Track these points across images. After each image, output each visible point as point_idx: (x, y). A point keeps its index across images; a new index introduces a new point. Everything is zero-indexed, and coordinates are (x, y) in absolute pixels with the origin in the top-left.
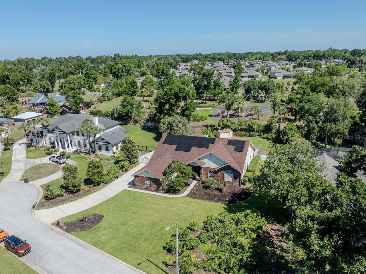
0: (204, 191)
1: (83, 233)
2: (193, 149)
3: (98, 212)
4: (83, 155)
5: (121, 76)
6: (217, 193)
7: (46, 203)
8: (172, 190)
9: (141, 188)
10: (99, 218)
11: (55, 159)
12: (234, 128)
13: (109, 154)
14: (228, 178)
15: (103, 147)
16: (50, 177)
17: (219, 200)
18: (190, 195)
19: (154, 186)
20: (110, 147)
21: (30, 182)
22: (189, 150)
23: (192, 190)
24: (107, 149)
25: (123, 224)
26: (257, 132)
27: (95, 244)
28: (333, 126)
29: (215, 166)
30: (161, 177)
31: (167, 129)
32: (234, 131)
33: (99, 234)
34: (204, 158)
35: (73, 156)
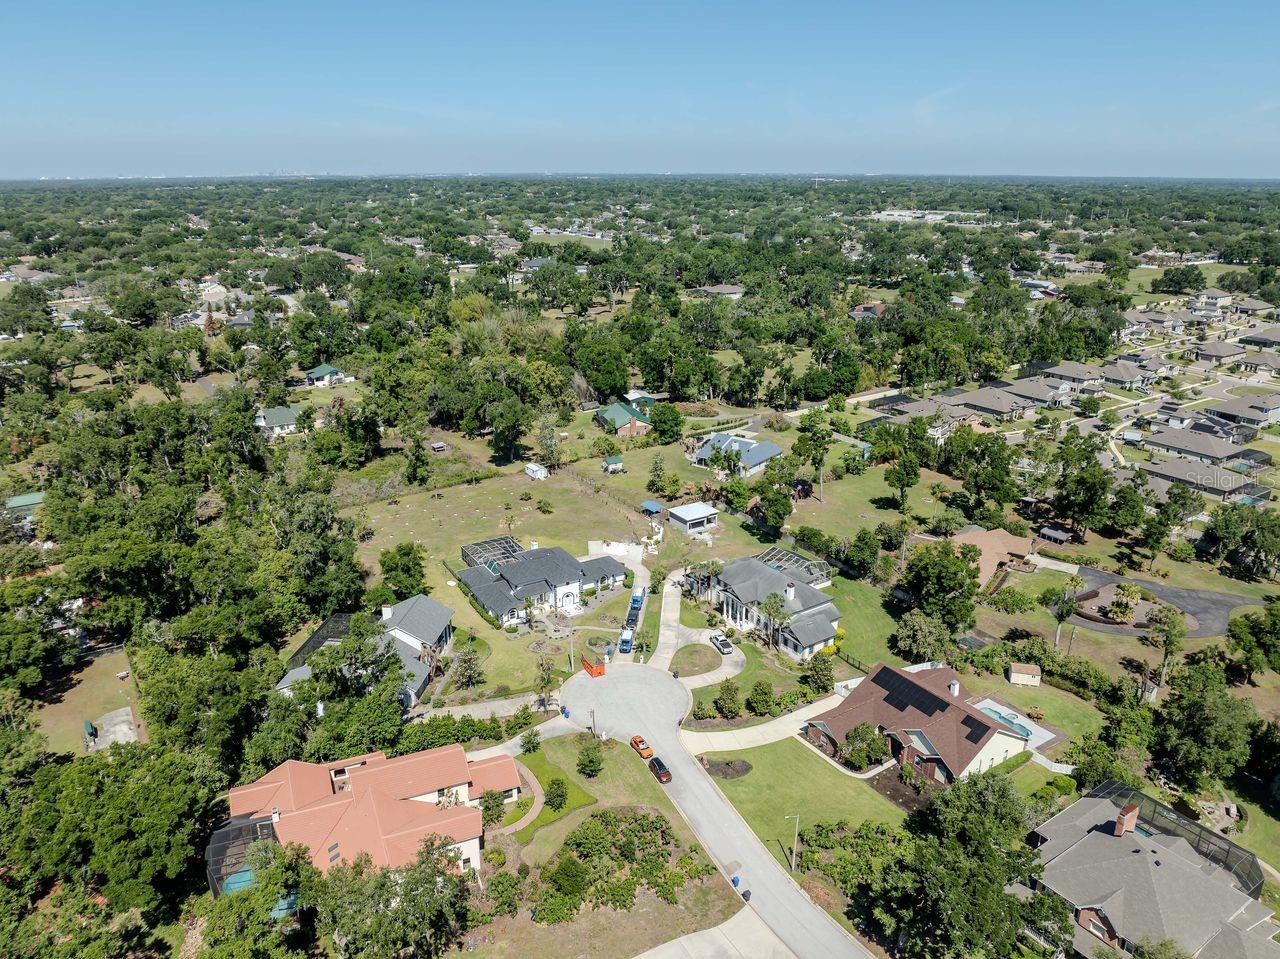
0: (896, 782)
1: (724, 781)
2: (910, 708)
3: (750, 759)
4: (759, 644)
5: (920, 376)
6: (909, 792)
7: (694, 722)
8: (849, 764)
9: (813, 743)
10: (746, 768)
11: (718, 643)
12: (1047, 668)
13: (796, 657)
14: (939, 776)
15: (790, 644)
16: (705, 675)
17: (905, 805)
18: (870, 781)
19: (830, 748)
20: (800, 648)
21: (680, 679)
22: (902, 709)
23: (878, 774)
24: (796, 648)
25: (770, 787)
26: (1096, 692)
27: (732, 800)
28: (1195, 750)
29: (926, 752)
30: (841, 741)
31: (909, 637)
32: (1047, 673)
33: (739, 788)
34: (913, 733)
35: (744, 642)
